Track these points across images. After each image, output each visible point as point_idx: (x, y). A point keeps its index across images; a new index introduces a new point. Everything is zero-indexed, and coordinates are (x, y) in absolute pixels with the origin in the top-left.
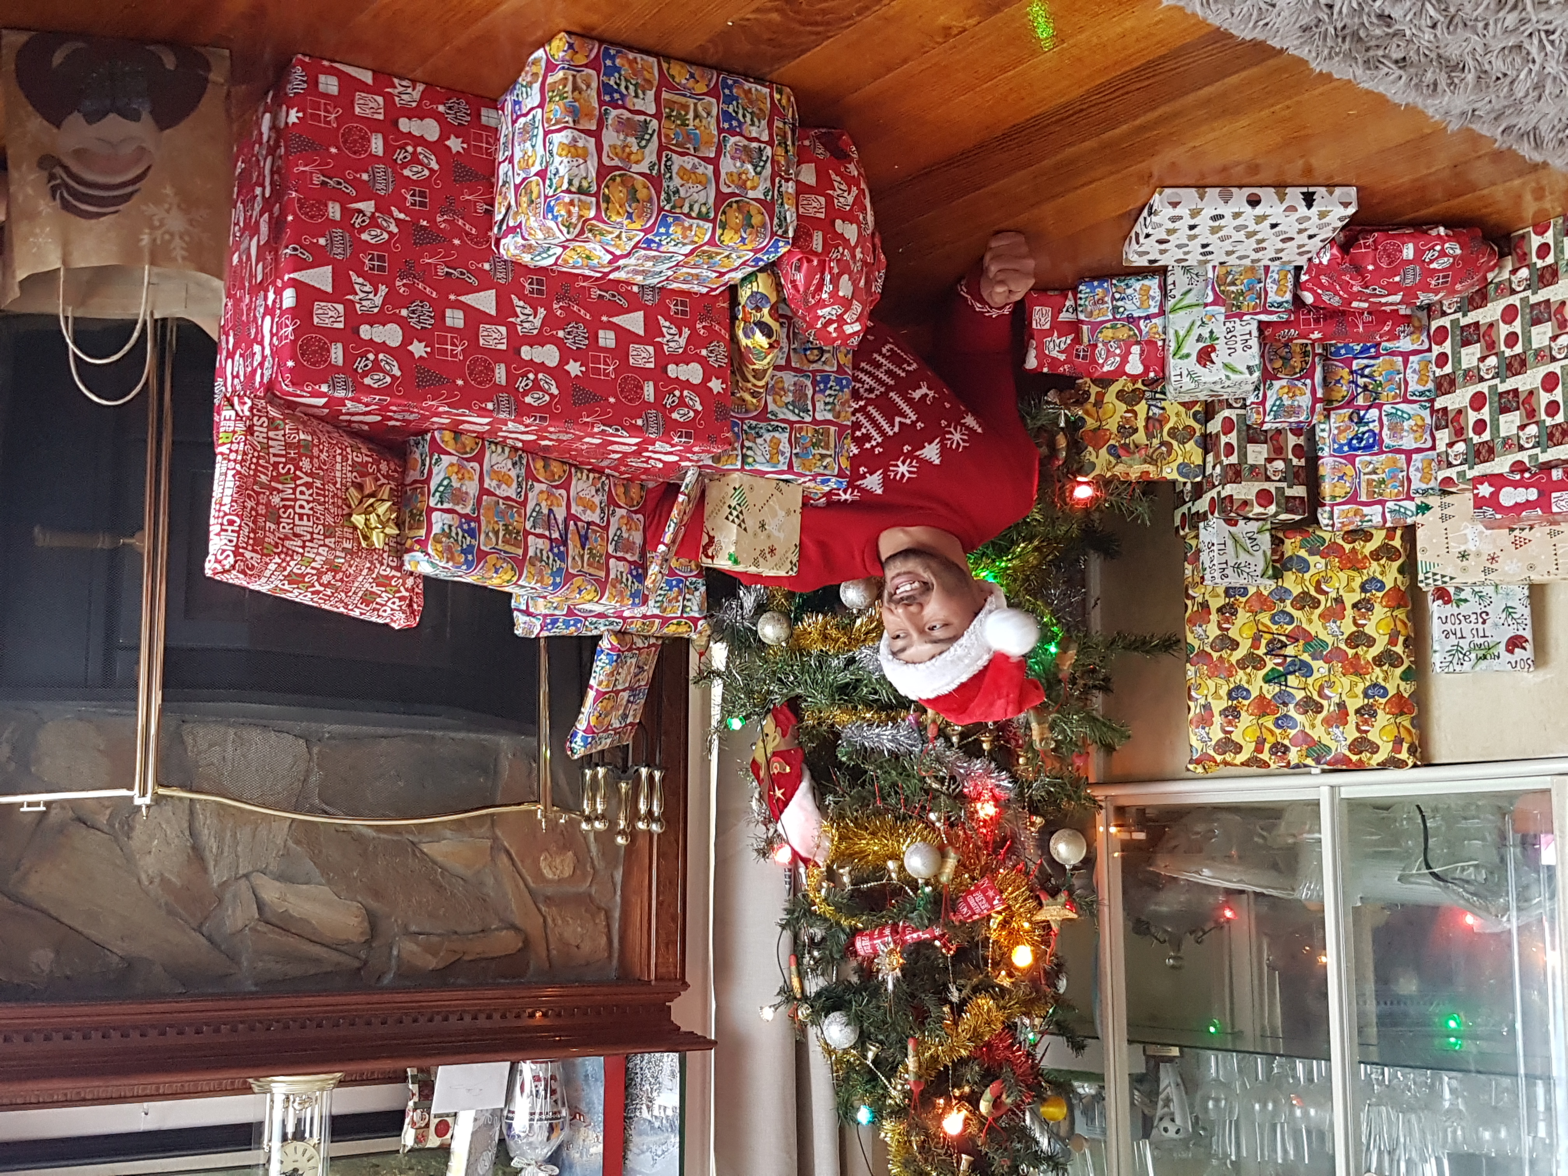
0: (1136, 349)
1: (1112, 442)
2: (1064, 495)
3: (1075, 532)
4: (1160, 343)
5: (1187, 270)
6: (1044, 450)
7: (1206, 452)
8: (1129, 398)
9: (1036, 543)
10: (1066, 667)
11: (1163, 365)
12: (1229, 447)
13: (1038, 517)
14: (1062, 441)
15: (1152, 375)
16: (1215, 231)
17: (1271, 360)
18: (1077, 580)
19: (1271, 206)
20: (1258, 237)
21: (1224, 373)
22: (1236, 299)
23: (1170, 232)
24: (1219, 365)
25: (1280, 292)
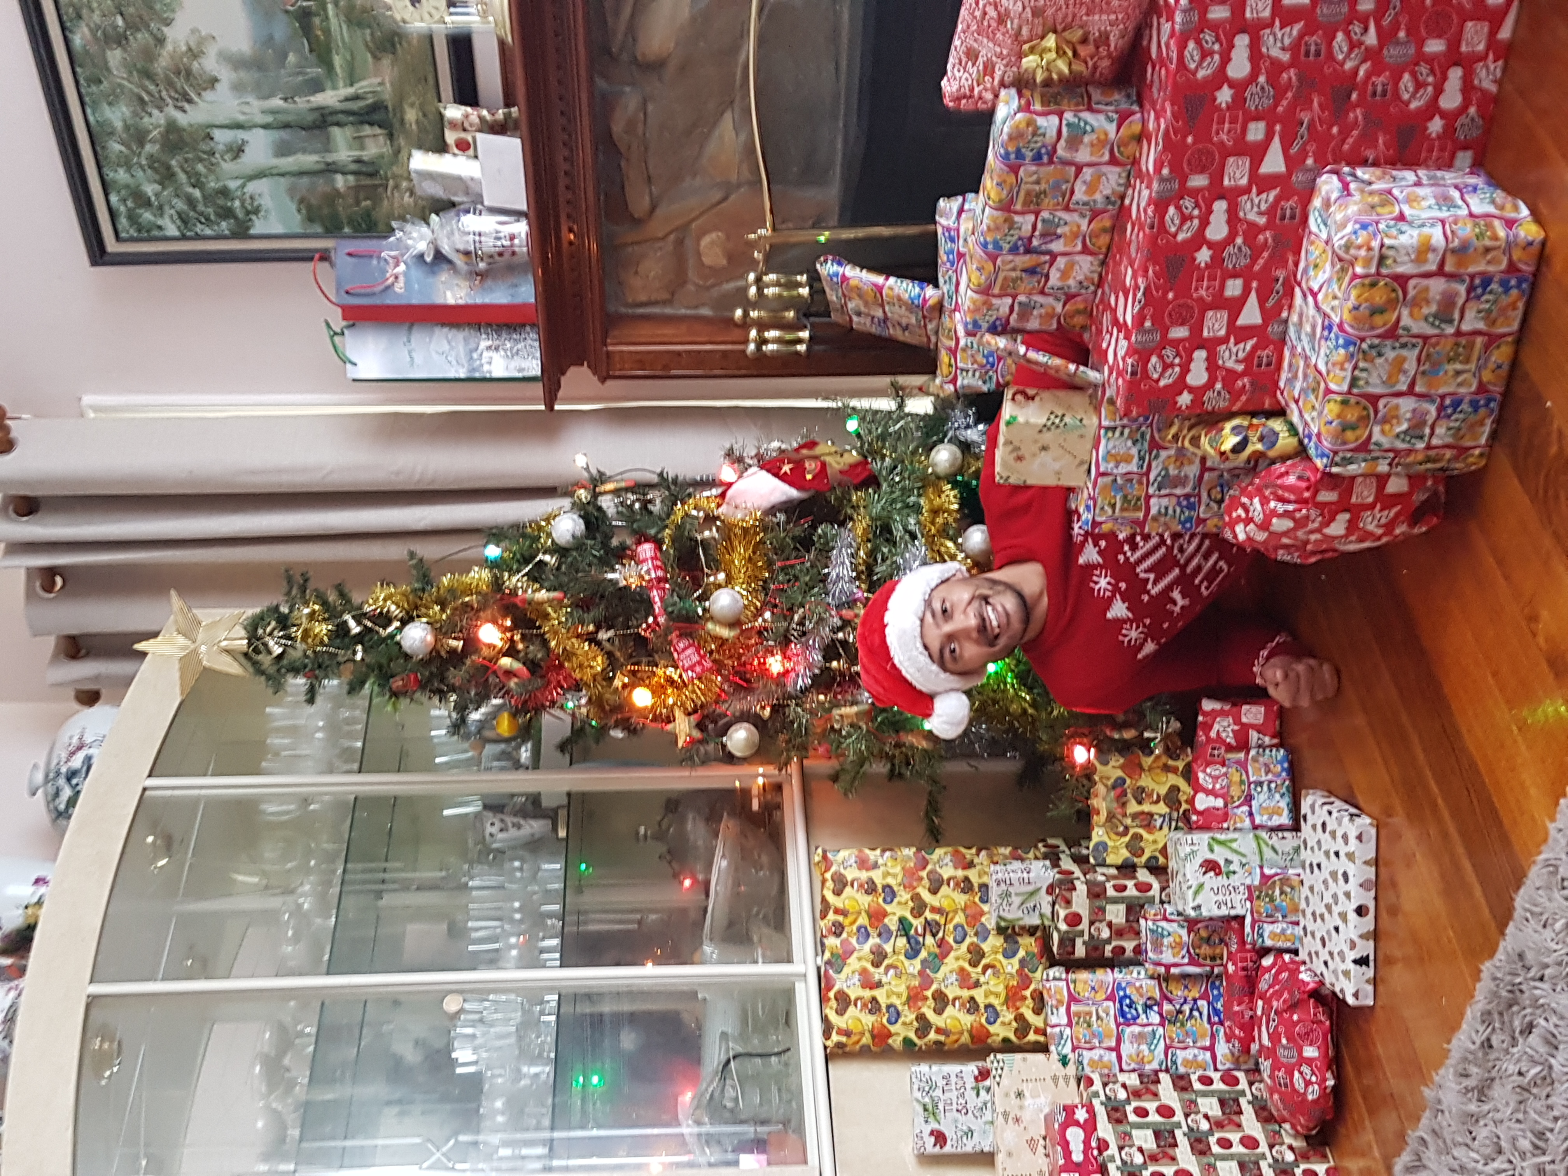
0: (1220, 803)
1: (1128, 781)
2: (1077, 737)
3: (1042, 747)
4: (1225, 825)
5: (1297, 850)
6: (1121, 718)
7: (1118, 868)
8: (1172, 797)
9: (1030, 711)
10: (910, 739)
11: (1205, 828)
12: (1123, 888)
13: (1055, 713)
14: (1129, 734)
15: (1194, 818)
16: (1333, 875)
17: (1207, 927)
18: (996, 750)
19: (1355, 927)
20: (1327, 916)
21: (1194, 883)
22: (1267, 895)
23: (1333, 834)
24: (1202, 879)
25: (1273, 936)
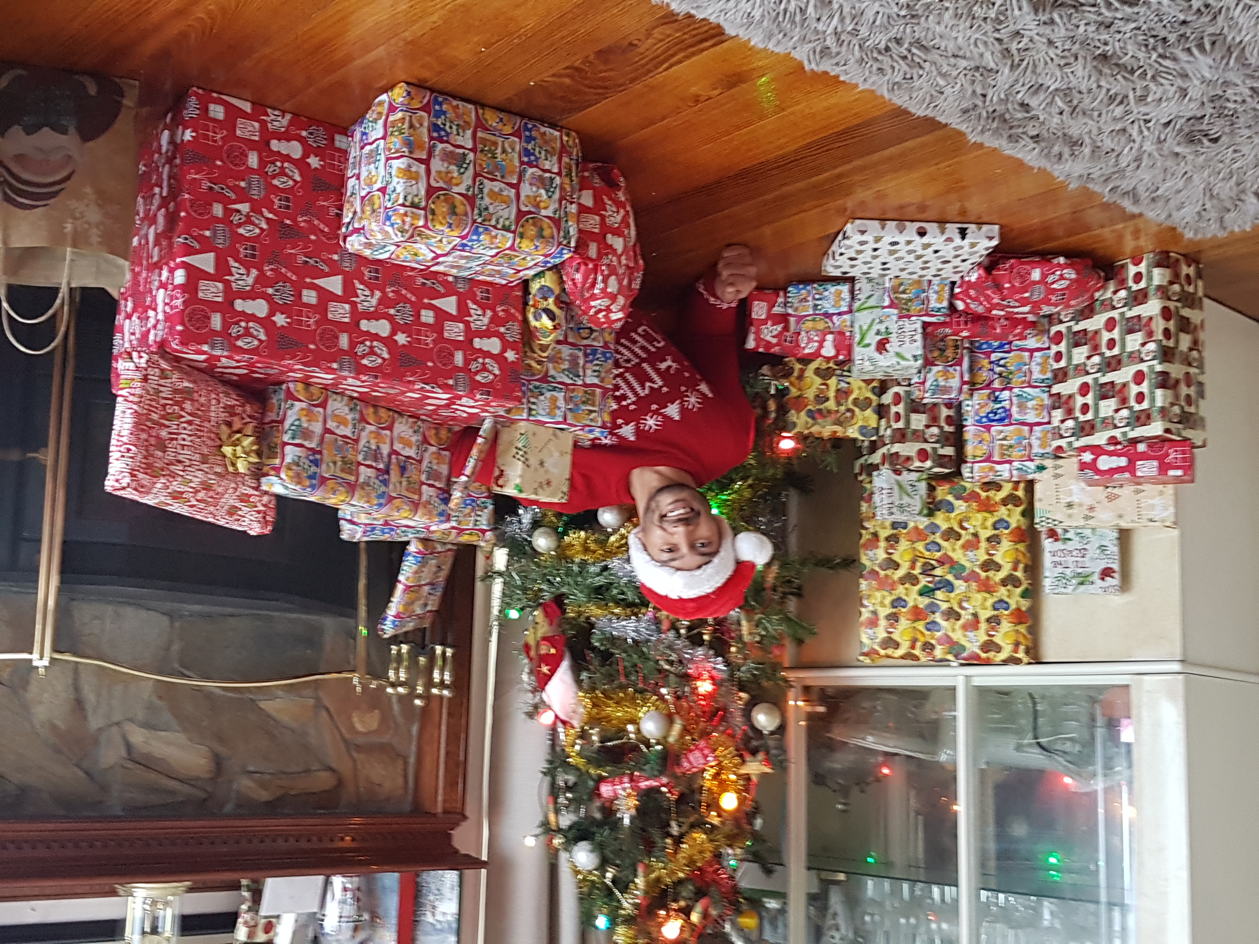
0: (830, 337)
1: (809, 407)
2: (773, 447)
3: (780, 474)
4: (848, 334)
5: (870, 280)
6: (759, 411)
7: (881, 418)
8: (824, 374)
9: (750, 482)
10: (770, 578)
11: (849, 350)
12: (898, 415)
13: (752, 462)
14: (772, 406)
15: (841, 357)
16: (892, 253)
17: (931, 351)
18: (779, 510)
19: (934, 237)
20: (924, 259)
21: (895, 360)
22: (906, 304)
23: (859, 252)
24: (892, 354)
25: (939, 300)
